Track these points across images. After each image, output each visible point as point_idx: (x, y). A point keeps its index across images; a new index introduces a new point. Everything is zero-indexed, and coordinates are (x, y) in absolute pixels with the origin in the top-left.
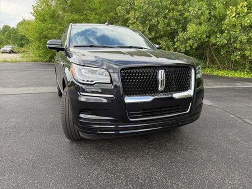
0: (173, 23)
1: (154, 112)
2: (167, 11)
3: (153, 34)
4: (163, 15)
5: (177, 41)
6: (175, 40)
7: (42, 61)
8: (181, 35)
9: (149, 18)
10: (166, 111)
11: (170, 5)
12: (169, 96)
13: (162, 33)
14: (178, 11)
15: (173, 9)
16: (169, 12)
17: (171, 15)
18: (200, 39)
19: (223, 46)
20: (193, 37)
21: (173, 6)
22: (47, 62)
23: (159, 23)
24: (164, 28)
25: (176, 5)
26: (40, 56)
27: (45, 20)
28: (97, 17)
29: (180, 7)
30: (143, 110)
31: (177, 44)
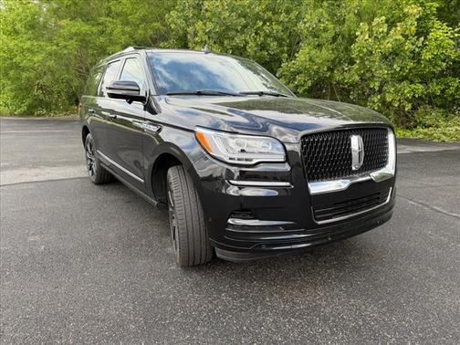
0: (274, 45)
2: (261, 23)
7: (11, 114)
9: (231, 33)
10: (363, 203)
11: (264, 12)
12: (368, 178)
14: (279, 23)
15: (270, 20)
16: (265, 24)
17: (267, 29)
18: (317, 73)
19: (354, 85)
20: (305, 69)
21: (270, 14)
22: (21, 115)
23: (247, 43)
24: (256, 52)
26: (6, 105)
27: (17, 32)
29: (283, 17)
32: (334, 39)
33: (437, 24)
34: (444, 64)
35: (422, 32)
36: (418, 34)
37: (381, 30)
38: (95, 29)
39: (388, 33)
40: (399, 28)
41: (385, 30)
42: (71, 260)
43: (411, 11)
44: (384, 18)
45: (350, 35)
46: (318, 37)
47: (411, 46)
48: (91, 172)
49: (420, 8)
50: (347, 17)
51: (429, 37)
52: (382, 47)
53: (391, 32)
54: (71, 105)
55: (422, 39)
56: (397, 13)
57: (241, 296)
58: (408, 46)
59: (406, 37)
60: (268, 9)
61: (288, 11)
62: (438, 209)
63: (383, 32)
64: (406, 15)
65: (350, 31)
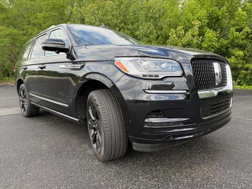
32: (157, 38)
33: (208, 30)
34: (213, 50)
35: (201, 34)
36: (199, 35)
37: (181, 33)
38: (21, 32)
39: (185, 34)
40: (190, 32)
41: (183, 33)
42: (16, 165)
43: (195, 23)
44: (182, 27)
45: (166, 35)
46: (149, 37)
47: (196, 40)
48: (23, 110)
49: (200, 22)
50: (164, 27)
51: (205, 36)
52: (182, 41)
53: (186, 34)
54: (5, 76)
55: (201, 37)
56: (188, 24)
57: (154, 177)
58: (195, 41)
59: (194, 36)
60: (122, 22)
61: (132, 24)
62: (238, 117)
63: (182, 33)
64: (193, 25)
65: (166, 33)
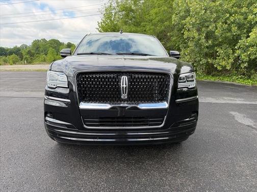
0: (234, 28)
1: (115, 121)
2: (228, 15)
3: (210, 42)
4: (223, 21)
5: (239, 48)
6: (236, 47)
8: (242, 42)
9: (206, 24)
10: (131, 122)
13: (220, 40)
14: (242, 14)
15: (236, 12)
17: (232, 19)
21: (236, 8)
25: (240, 7)
28: (153, 27)
29: (244, 10)
30: (100, 118)
31: (238, 52)
